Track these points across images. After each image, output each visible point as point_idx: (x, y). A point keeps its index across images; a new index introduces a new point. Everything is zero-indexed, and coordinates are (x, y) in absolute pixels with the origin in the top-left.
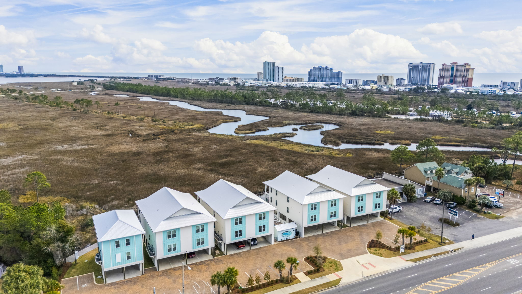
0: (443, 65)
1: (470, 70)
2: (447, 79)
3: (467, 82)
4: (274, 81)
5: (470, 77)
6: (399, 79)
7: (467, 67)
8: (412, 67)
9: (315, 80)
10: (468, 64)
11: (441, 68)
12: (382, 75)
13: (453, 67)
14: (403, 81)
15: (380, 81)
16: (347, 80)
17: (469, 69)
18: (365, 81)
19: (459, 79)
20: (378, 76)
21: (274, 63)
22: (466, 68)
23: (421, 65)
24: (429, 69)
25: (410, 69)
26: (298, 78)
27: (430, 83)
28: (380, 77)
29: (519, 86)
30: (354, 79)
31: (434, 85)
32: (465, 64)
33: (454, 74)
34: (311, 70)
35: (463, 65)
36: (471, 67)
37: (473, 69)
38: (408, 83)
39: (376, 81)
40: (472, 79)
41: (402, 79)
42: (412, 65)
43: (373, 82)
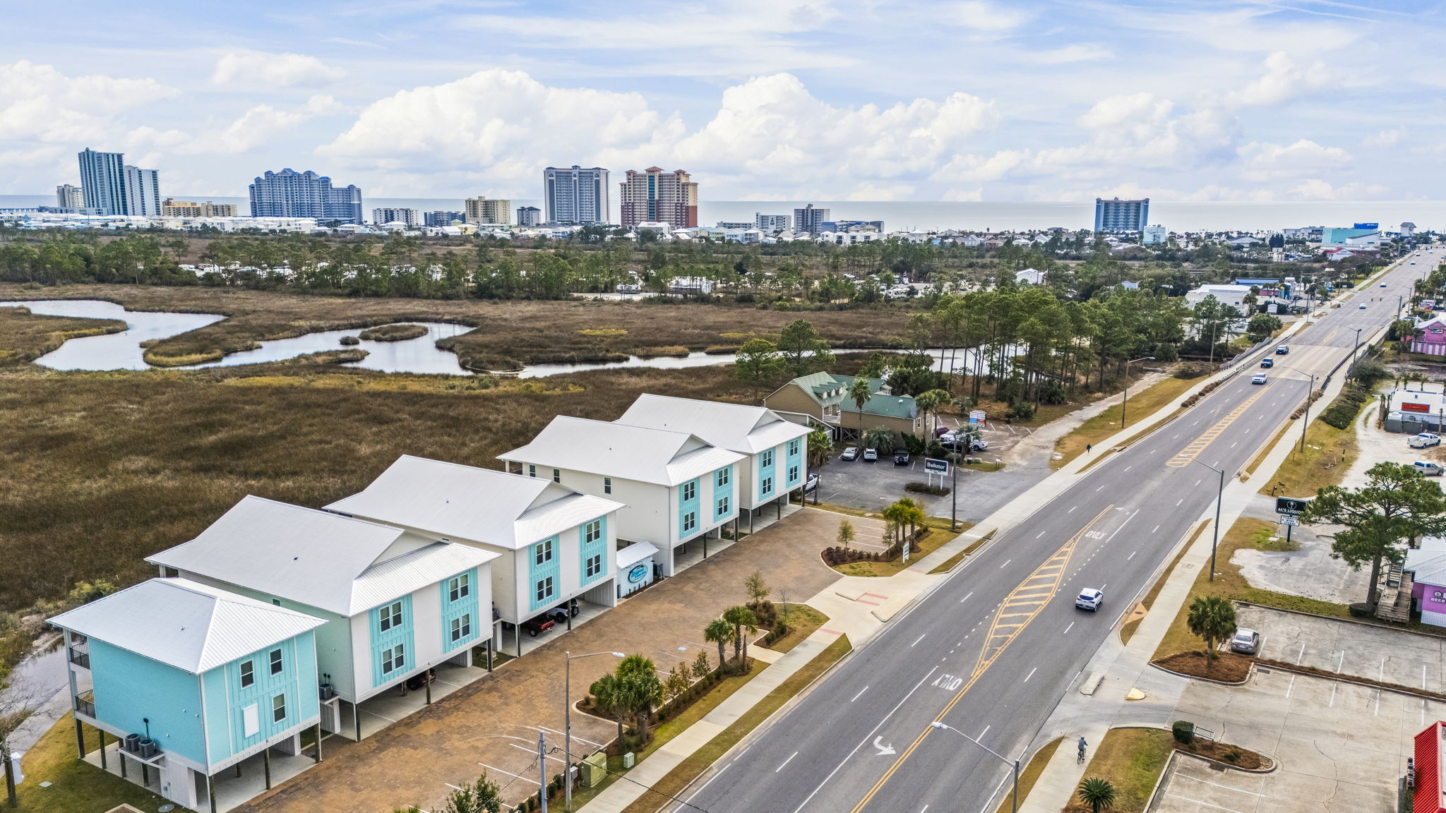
0: (629, 173)
1: (690, 188)
2: (642, 208)
3: (687, 216)
4: (126, 213)
5: (691, 204)
6: (523, 209)
7: (683, 180)
8: (554, 178)
9: (275, 211)
10: (684, 173)
11: (625, 181)
12: (476, 199)
13: (652, 179)
14: (534, 214)
15: (475, 215)
16: (378, 212)
17: (687, 184)
18: (431, 215)
19: (668, 208)
20: (468, 201)
21: (120, 156)
22: (679, 181)
23: (576, 172)
24: (598, 183)
25: (551, 182)
26: (214, 204)
27: (603, 220)
28: (473, 204)
29: (793, 226)
30: (398, 208)
31: (612, 223)
32: (679, 173)
33: (657, 198)
34: (258, 180)
35: (673, 176)
36: (692, 180)
37: (695, 185)
38: (549, 220)
39: (464, 215)
40: (695, 208)
41: (531, 209)
42: (553, 172)
43: (454, 216)
